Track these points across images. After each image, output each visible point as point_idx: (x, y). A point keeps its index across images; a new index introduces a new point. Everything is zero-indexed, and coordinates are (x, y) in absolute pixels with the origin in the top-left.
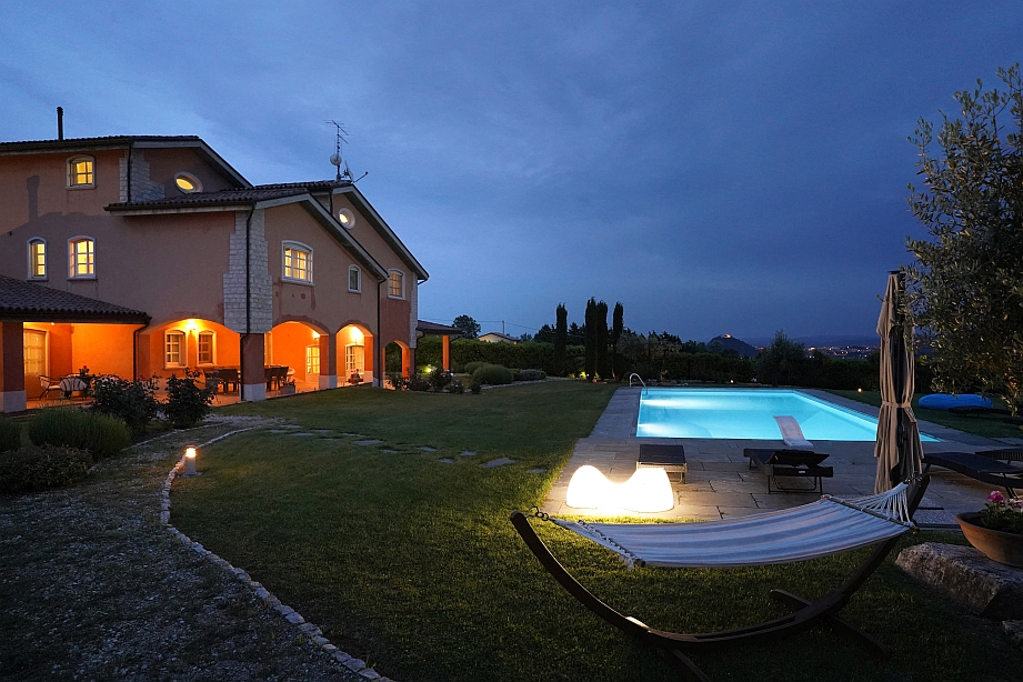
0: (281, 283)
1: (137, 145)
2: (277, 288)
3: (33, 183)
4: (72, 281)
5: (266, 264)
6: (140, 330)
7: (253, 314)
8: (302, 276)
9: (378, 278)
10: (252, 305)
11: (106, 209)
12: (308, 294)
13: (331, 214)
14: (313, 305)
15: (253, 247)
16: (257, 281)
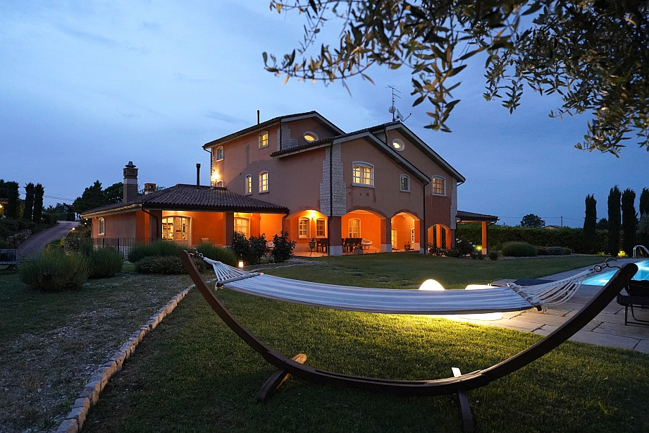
0: (353, 187)
1: (283, 120)
2: (350, 190)
3: (248, 148)
4: (260, 194)
5: (342, 176)
6: (285, 217)
7: (334, 205)
8: (368, 182)
9: (423, 182)
10: (333, 200)
11: (271, 156)
12: (371, 194)
13: (386, 144)
14: (375, 200)
15: (333, 166)
16: (336, 186)
